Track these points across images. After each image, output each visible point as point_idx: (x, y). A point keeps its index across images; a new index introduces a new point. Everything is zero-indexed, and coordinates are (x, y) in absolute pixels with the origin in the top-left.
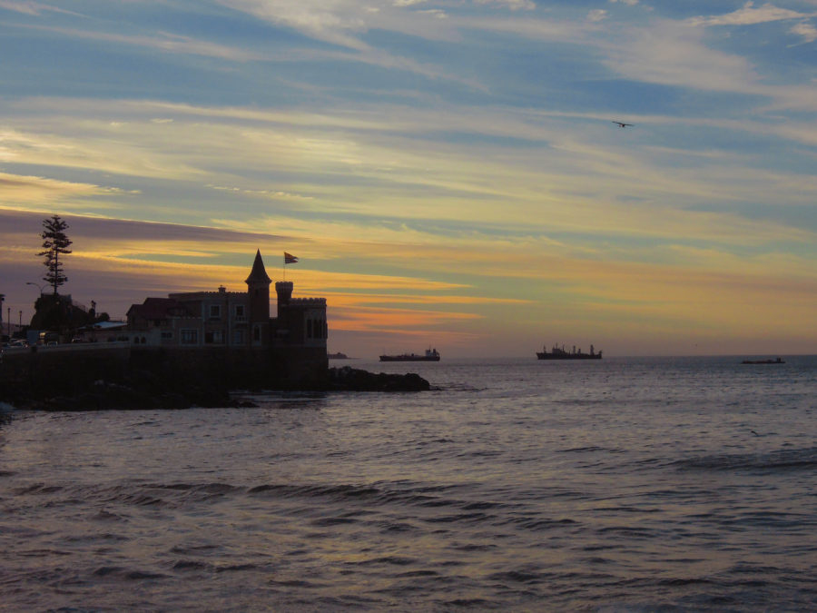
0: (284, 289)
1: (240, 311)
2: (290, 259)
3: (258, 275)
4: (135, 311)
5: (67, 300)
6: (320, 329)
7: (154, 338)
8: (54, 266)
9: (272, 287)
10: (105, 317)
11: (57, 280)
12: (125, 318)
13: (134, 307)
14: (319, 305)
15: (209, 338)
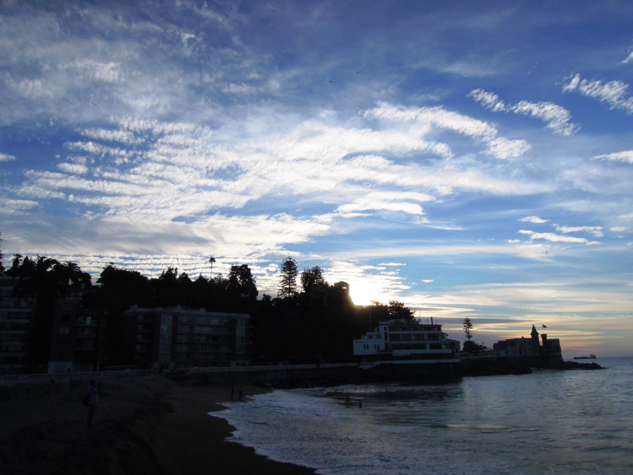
0: (544, 336)
1: (530, 343)
2: (544, 327)
3: (534, 332)
4: (495, 345)
5: (473, 342)
6: (558, 349)
7: (503, 353)
8: (468, 332)
9: (540, 335)
10: (485, 347)
11: (469, 337)
12: (492, 347)
13: (495, 344)
14: (557, 341)
15: (521, 353)
